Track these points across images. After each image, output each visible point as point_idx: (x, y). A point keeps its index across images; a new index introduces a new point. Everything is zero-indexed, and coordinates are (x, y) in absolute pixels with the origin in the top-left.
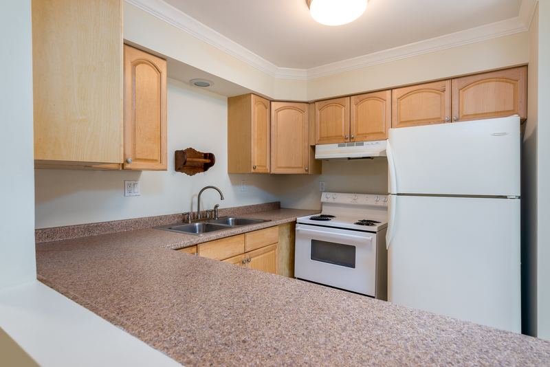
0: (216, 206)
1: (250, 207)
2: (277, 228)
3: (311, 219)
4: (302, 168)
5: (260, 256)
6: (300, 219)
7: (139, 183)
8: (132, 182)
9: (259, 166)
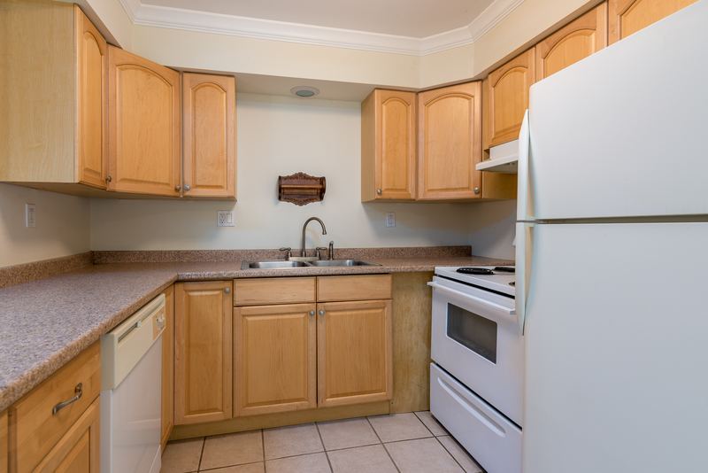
0: (331, 245)
1: (402, 249)
2: (389, 278)
3: (459, 271)
4: (468, 188)
5: (348, 313)
6: (440, 269)
7: (233, 212)
8: (225, 212)
9: (387, 190)
